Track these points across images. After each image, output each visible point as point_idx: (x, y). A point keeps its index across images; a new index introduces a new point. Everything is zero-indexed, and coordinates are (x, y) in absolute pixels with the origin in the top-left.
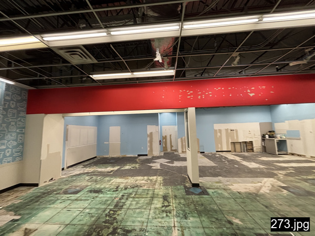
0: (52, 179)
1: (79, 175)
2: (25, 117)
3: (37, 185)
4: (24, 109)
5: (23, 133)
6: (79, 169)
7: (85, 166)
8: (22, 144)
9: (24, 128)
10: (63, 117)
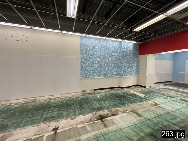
0: (150, 87)
1: (165, 89)
2: (138, 57)
3: (145, 87)
4: (138, 53)
5: (138, 64)
6: (162, 86)
7: (166, 85)
8: (138, 68)
9: (138, 61)
10: (155, 55)
